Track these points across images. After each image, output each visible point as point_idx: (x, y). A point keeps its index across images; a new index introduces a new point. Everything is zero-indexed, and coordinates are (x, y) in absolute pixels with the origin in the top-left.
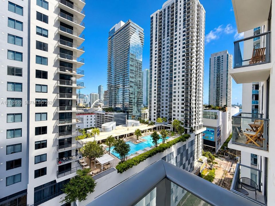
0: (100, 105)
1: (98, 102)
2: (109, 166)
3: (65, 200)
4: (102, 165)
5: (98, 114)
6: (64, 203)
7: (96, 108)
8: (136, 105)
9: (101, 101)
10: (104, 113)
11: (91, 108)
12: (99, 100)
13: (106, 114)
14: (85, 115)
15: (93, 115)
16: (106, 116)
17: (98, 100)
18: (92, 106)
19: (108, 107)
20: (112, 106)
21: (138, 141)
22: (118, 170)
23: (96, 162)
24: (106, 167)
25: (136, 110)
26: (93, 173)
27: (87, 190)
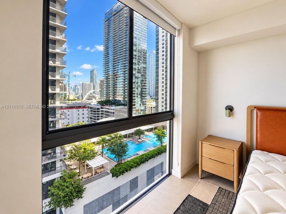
0: (95, 97)
1: (92, 93)
2: (102, 170)
3: (48, 205)
4: (93, 169)
5: (91, 108)
6: (47, 209)
7: (90, 101)
8: (139, 96)
9: (96, 92)
10: (99, 107)
11: (83, 100)
12: (94, 91)
13: (101, 108)
14: (76, 109)
15: (85, 110)
16: (101, 111)
17: (92, 91)
18: (84, 98)
19: (104, 99)
20: (109, 98)
21: (140, 141)
22: (113, 174)
23: (87, 166)
24: (98, 171)
25: (140, 103)
26: (82, 177)
27: (73, 196)
